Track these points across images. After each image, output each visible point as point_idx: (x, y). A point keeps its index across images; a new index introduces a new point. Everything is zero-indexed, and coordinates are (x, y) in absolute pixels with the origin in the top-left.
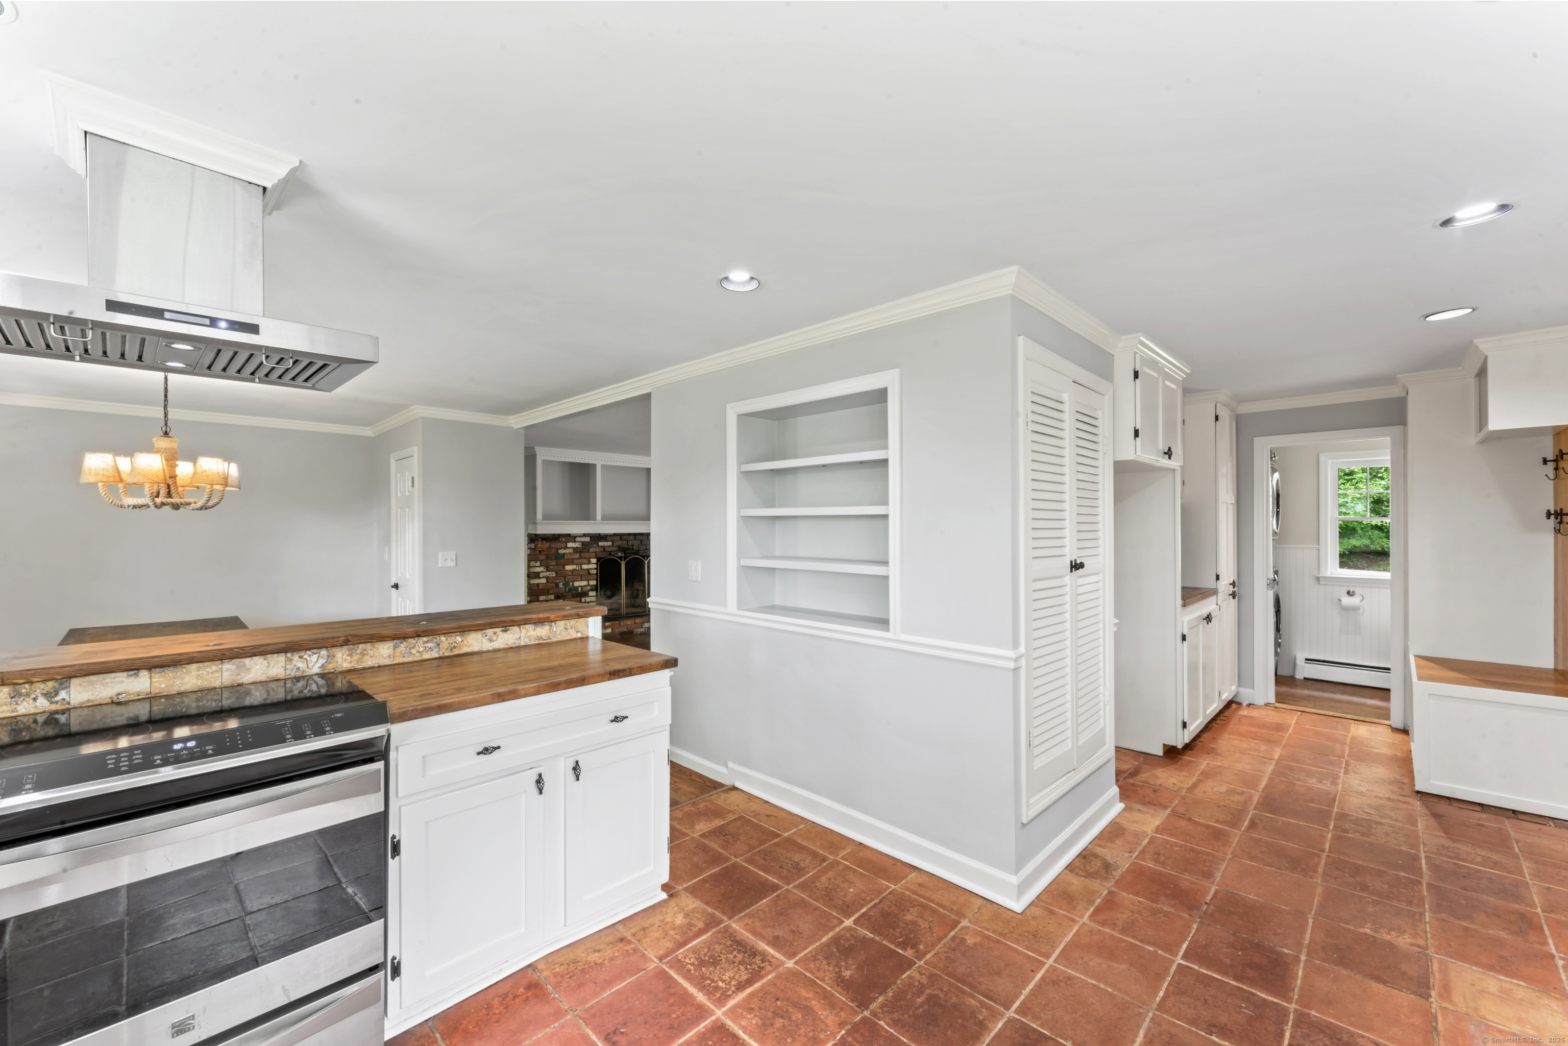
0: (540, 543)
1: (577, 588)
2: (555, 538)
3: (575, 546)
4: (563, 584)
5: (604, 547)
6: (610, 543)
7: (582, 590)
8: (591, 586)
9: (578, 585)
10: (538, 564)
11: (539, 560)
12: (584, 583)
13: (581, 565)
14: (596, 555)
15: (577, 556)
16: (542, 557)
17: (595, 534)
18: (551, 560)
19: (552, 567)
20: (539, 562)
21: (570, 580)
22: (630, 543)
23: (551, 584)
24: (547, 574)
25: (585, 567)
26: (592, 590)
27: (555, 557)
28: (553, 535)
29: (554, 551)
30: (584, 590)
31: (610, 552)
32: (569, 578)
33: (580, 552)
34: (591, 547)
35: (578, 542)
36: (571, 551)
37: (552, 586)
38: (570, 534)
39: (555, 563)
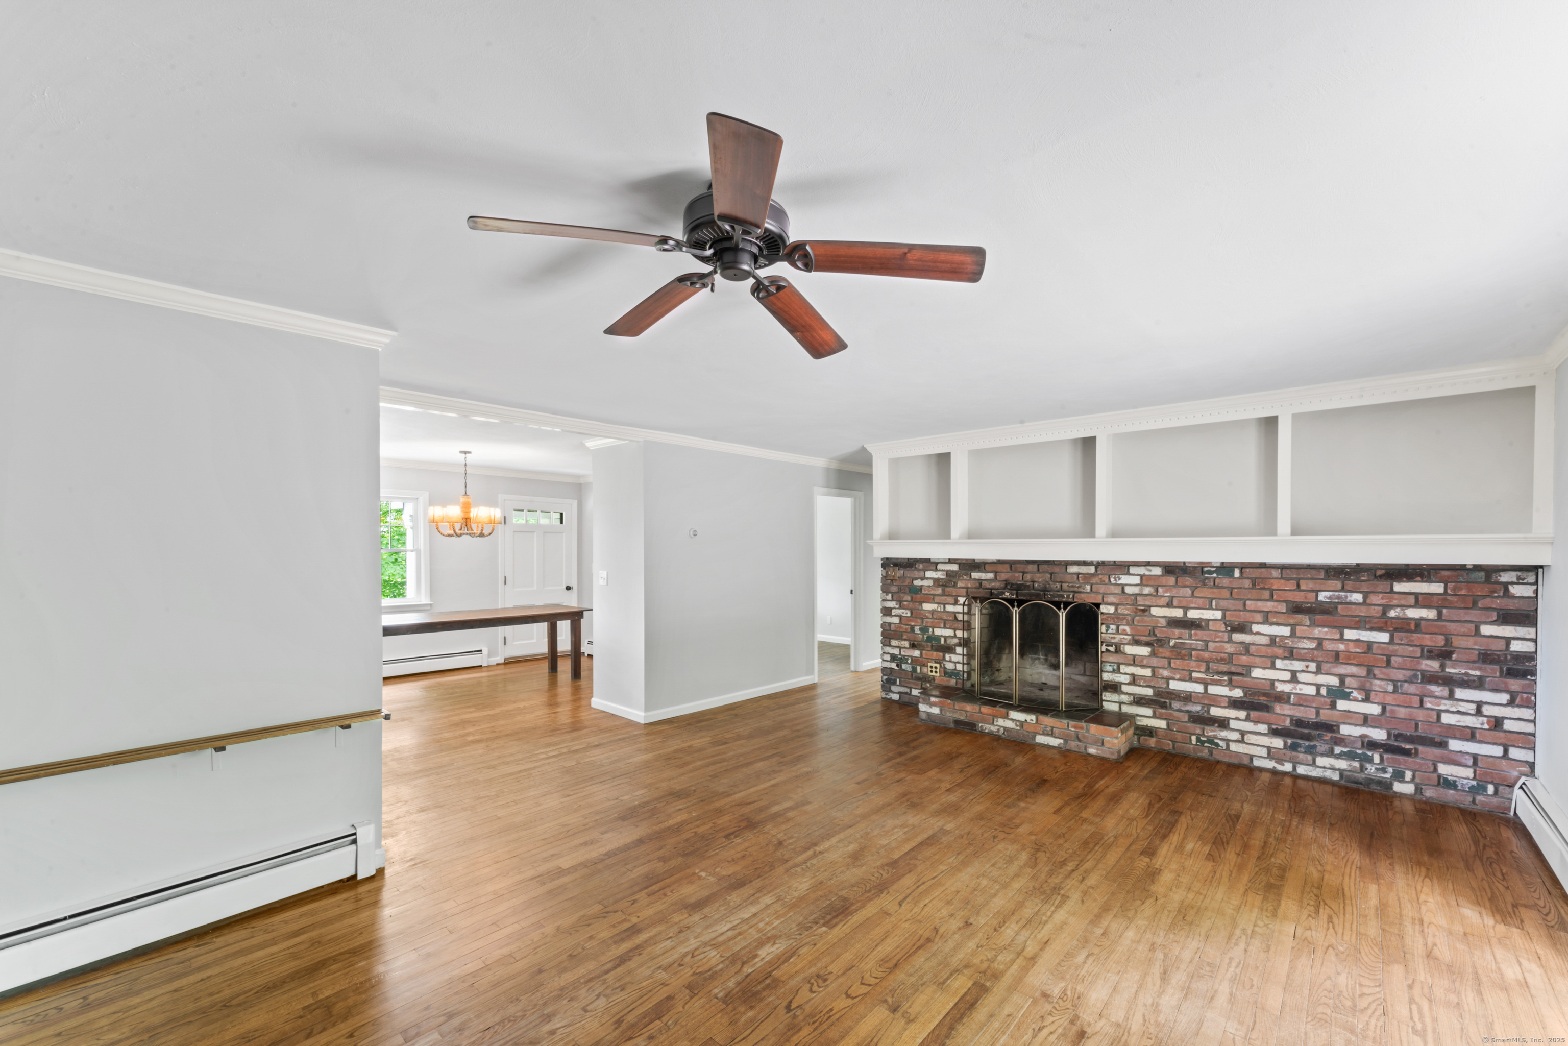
0: (891, 569)
1: (938, 638)
2: (910, 564)
3: (936, 576)
4: (920, 629)
5: (980, 581)
6: (990, 576)
7: (945, 641)
8: (959, 638)
9: (940, 634)
10: (889, 597)
11: (890, 592)
12: (949, 632)
13: (944, 605)
14: (967, 592)
15: (939, 591)
16: (894, 589)
17: (967, 560)
18: (905, 593)
19: (905, 603)
20: (890, 595)
21: (929, 625)
22: (1028, 577)
23: (905, 627)
24: (900, 612)
25: (950, 608)
26: (959, 645)
27: (910, 590)
28: (908, 559)
29: (908, 581)
30: (949, 641)
31: (992, 589)
32: (927, 622)
33: (943, 585)
34: (959, 580)
35: (940, 570)
36: (930, 583)
37: (906, 629)
38: (930, 559)
39: (909, 598)
